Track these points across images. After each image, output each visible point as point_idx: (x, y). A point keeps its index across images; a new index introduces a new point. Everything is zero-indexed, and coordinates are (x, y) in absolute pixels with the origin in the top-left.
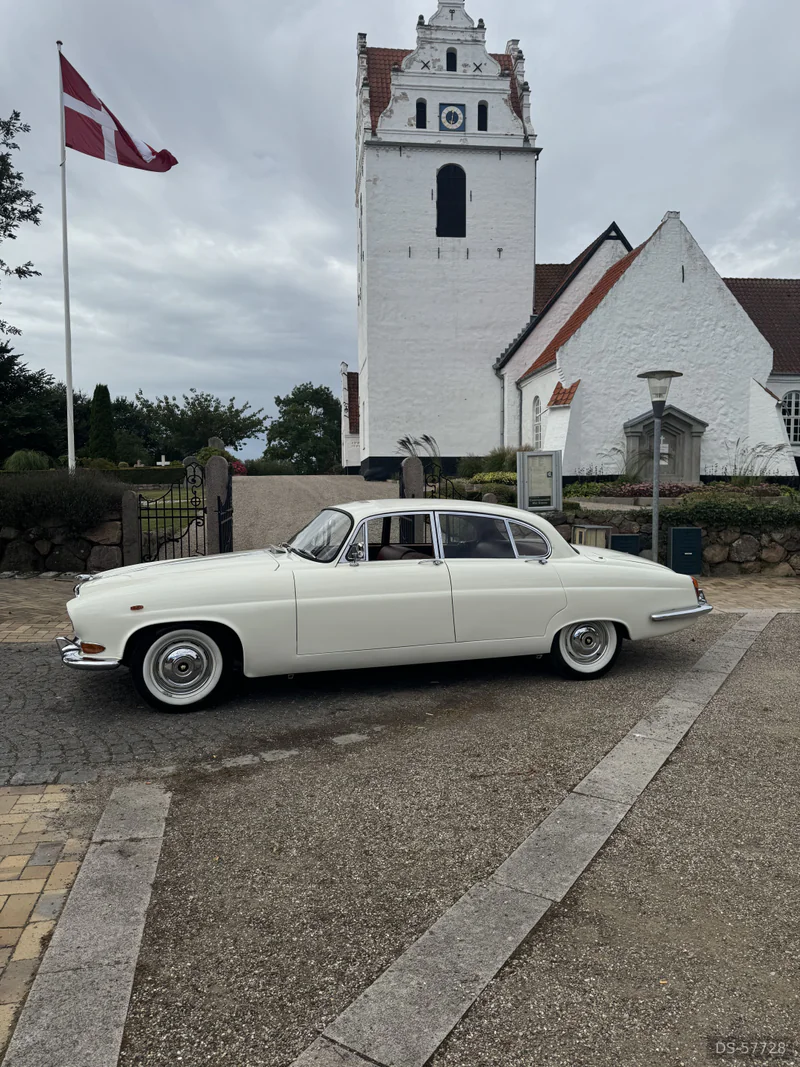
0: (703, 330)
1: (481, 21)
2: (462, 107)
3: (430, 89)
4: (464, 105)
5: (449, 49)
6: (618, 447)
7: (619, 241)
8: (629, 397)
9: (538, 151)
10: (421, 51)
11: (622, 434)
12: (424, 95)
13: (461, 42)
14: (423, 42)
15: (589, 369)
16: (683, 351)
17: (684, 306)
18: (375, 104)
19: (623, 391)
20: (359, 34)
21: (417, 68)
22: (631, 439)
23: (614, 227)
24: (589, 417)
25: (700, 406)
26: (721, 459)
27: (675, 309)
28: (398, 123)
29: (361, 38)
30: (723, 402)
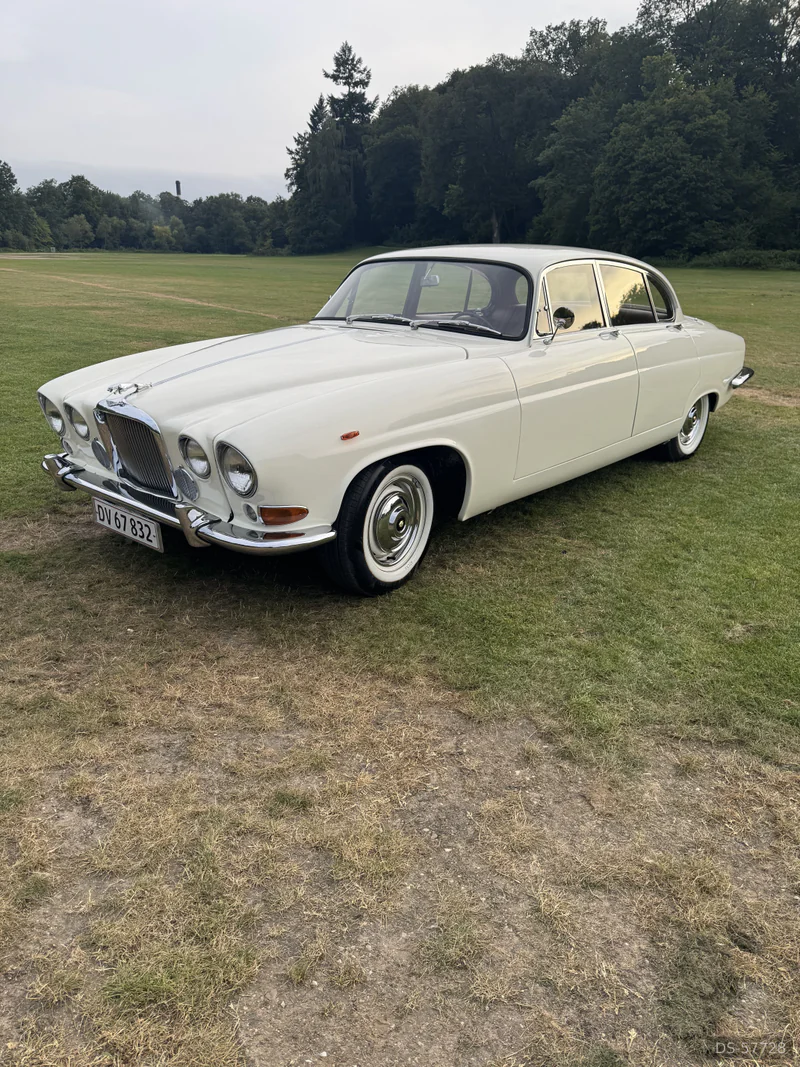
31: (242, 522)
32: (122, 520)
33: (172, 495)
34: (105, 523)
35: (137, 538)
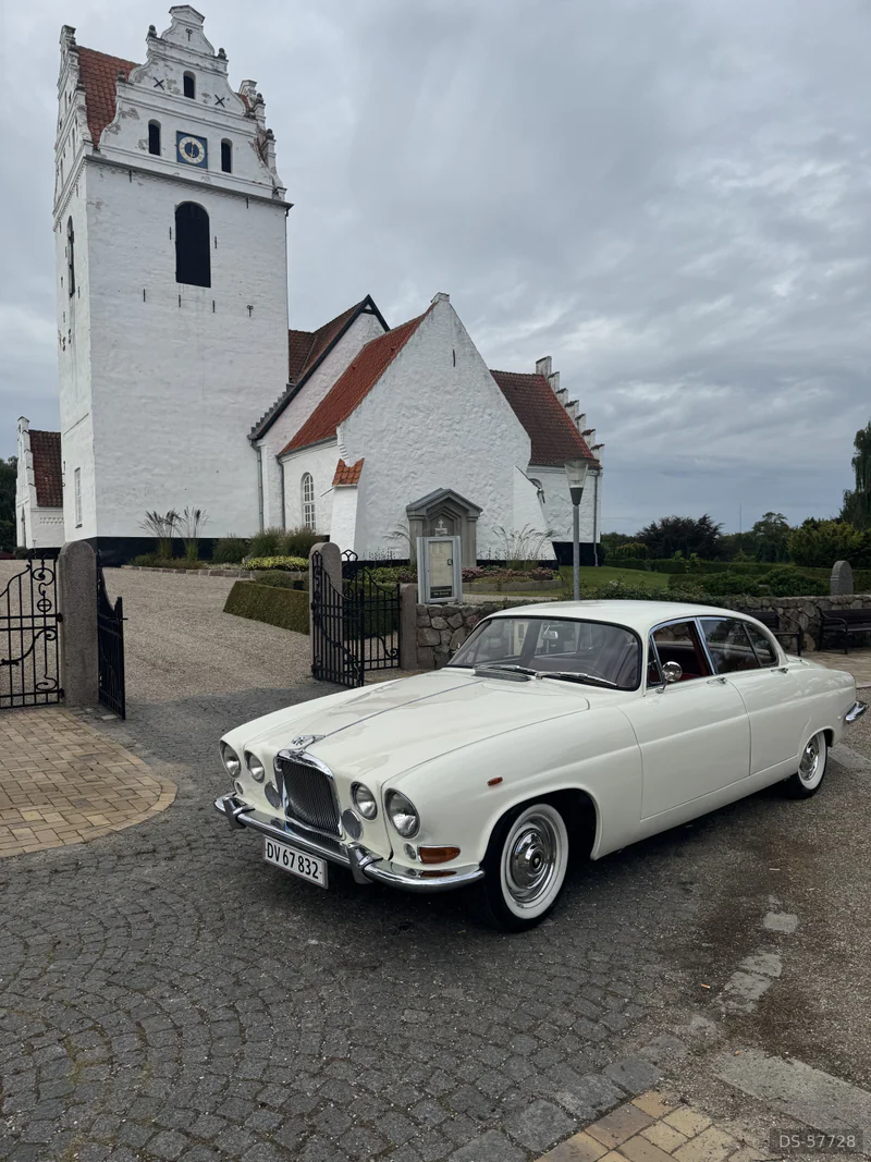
0: (473, 416)
1: (222, 50)
2: (203, 140)
3: (166, 112)
4: (205, 139)
5: (185, 73)
6: (401, 531)
7: (374, 316)
8: (410, 479)
9: (288, 206)
10: (152, 65)
11: (405, 518)
12: (159, 118)
13: (201, 69)
14: (154, 56)
15: (371, 448)
16: (456, 435)
17: (456, 390)
18: (93, 114)
19: (404, 473)
20: (66, 27)
21: (148, 84)
22: (415, 523)
23: (369, 300)
24: (373, 498)
25: (472, 492)
26: (492, 543)
27: (448, 392)
28: (125, 141)
29: (68, 32)
30: (491, 488)
31: (402, 860)
32: (291, 857)
33: (337, 834)
34: (273, 860)
35: (304, 874)
